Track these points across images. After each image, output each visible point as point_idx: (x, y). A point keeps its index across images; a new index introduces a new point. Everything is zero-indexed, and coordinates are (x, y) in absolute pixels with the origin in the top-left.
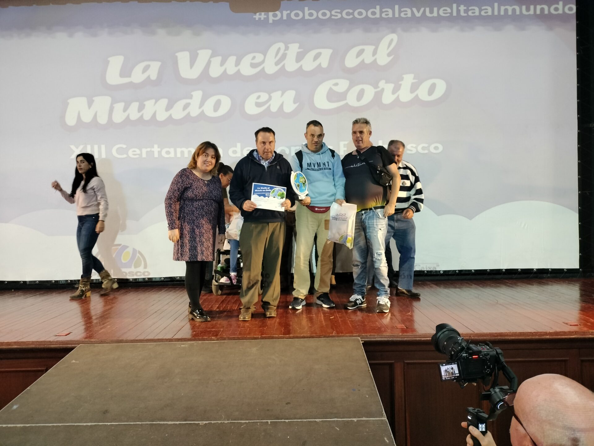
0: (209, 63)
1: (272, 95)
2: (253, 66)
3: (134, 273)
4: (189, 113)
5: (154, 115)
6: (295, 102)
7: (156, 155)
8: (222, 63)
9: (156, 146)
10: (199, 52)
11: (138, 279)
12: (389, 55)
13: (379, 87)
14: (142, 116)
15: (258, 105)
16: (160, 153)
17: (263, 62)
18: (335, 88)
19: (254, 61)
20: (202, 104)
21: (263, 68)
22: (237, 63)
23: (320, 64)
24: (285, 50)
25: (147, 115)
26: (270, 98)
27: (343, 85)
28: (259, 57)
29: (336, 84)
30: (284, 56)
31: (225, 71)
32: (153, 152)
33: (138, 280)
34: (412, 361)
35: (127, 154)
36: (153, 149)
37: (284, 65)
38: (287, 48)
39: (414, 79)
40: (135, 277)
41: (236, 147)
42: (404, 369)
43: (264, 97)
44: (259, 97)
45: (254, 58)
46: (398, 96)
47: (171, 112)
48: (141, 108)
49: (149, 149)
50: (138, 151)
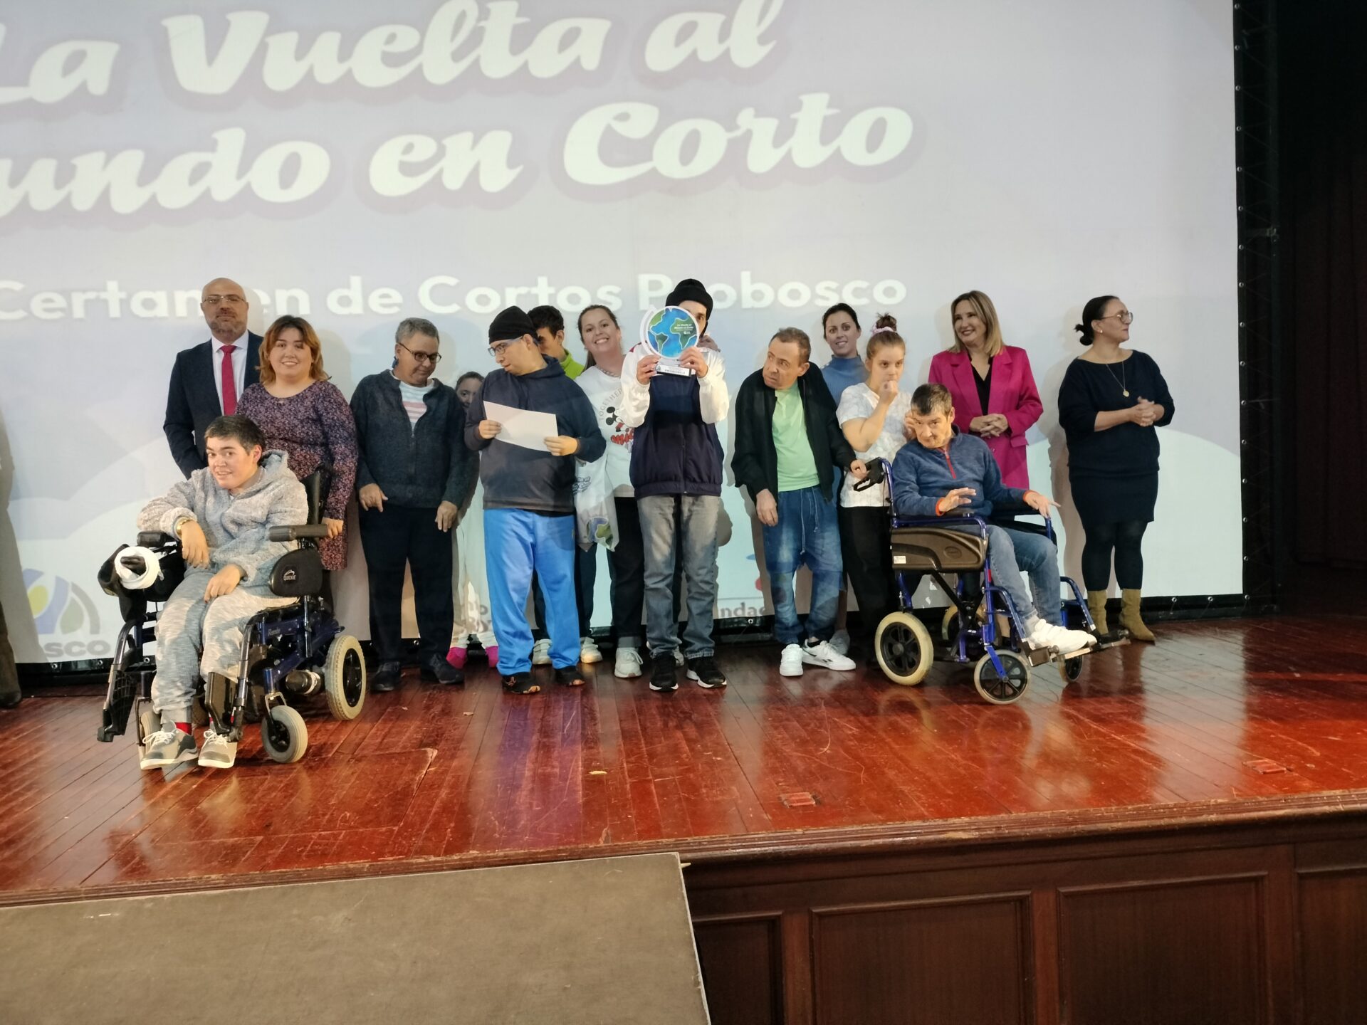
0: (262, 50)
1: (448, 142)
2: (391, 60)
3: (62, 648)
4: (207, 193)
5: (105, 197)
6: (511, 164)
7: (115, 311)
8: (301, 53)
9: (112, 286)
10: (233, 17)
11: (76, 663)
12: (762, 40)
13: (737, 127)
14: (67, 200)
15: (408, 169)
16: (125, 303)
17: (418, 50)
18: (620, 128)
19: (393, 48)
20: (245, 167)
21: (419, 69)
22: (345, 53)
23: (577, 62)
24: (479, 19)
25: (83, 196)
26: (441, 153)
27: (641, 119)
28: (407, 38)
29: (624, 117)
30: (476, 37)
31: (310, 74)
32: (105, 302)
33: (73, 667)
34: (835, 909)
35: (27, 308)
36: (103, 295)
37: (476, 62)
38: (484, 14)
39: (830, 106)
40: (66, 658)
41: (348, 286)
42: (811, 933)
43: (424, 147)
44: (409, 148)
45: (391, 39)
46: (789, 154)
47: (157, 187)
48: (64, 176)
49: (91, 295)
50: (60, 301)
